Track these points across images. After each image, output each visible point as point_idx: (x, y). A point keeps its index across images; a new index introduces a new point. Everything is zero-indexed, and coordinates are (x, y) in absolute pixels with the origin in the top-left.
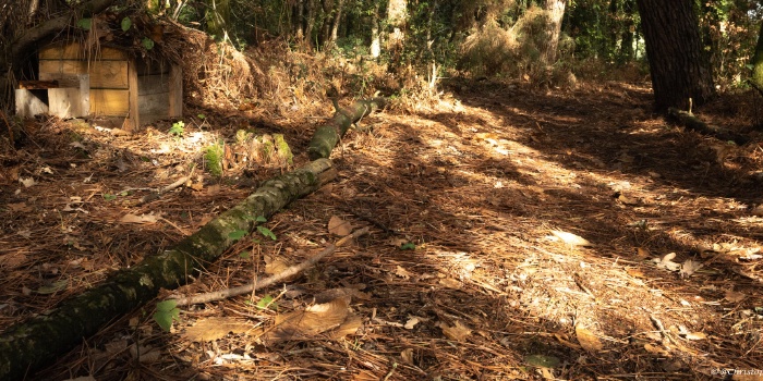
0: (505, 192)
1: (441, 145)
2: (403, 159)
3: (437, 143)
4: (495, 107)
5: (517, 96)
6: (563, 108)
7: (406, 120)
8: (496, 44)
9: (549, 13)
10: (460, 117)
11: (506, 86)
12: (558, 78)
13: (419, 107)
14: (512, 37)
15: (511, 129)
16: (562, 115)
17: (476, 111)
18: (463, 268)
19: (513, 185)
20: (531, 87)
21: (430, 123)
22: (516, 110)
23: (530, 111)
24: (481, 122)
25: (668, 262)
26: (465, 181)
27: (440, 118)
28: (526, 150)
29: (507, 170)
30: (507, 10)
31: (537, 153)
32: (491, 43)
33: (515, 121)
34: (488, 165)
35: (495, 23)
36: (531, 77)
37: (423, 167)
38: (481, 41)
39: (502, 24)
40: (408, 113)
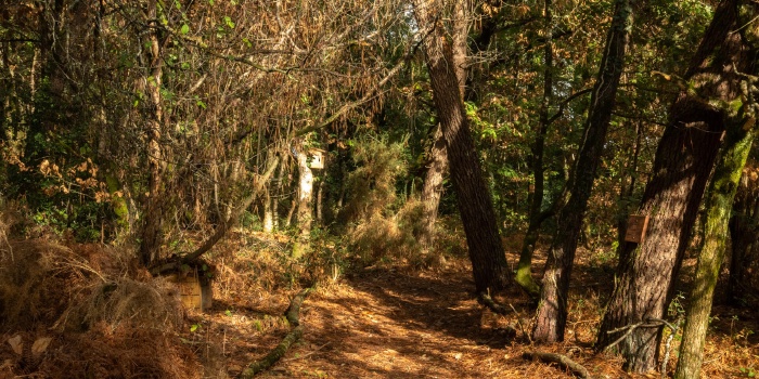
0: (372, 338)
1: (343, 318)
2: (327, 326)
3: (341, 317)
4: (377, 291)
5: (396, 279)
6: (425, 289)
7: (322, 304)
8: (380, 233)
9: (426, 203)
10: (353, 301)
11: (386, 271)
12: (431, 261)
13: (328, 294)
14: (393, 226)
15: (384, 308)
16: (421, 296)
17: (363, 295)
18: (356, 357)
19: (377, 336)
20: (409, 269)
21: (336, 305)
22: (390, 292)
23: (399, 294)
24: (365, 304)
25: (424, 357)
26: (356, 335)
27: (340, 301)
28: (388, 320)
29: (375, 330)
30: (389, 205)
31: (393, 321)
32: (376, 231)
33: (387, 301)
34: (365, 327)
35: (379, 215)
36: (409, 260)
37: (337, 329)
38: (368, 231)
39: (384, 215)
40: (322, 299)
